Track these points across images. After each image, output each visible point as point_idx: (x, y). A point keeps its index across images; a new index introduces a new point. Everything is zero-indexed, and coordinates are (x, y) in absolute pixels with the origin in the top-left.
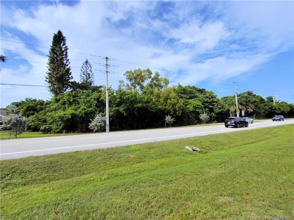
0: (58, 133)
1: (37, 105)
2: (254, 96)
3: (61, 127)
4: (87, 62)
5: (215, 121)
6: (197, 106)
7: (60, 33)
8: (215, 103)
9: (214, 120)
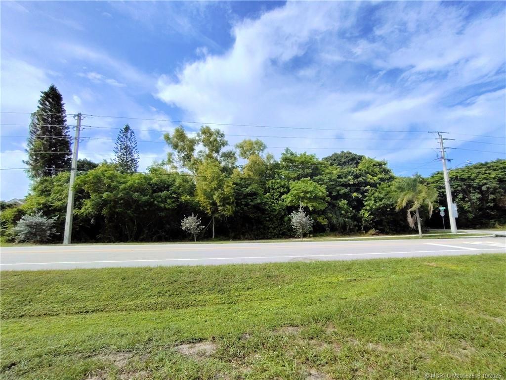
4: (127, 129)
6: (302, 195)
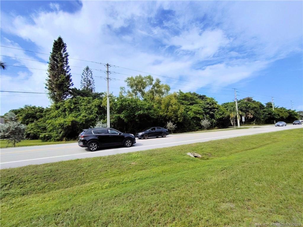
0: (58, 140)
1: (36, 113)
2: (254, 102)
3: (61, 135)
4: (87, 69)
5: (216, 128)
6: (197, 112)
7: (60, 39)
8: (216, 109)
9: (214, 127)
